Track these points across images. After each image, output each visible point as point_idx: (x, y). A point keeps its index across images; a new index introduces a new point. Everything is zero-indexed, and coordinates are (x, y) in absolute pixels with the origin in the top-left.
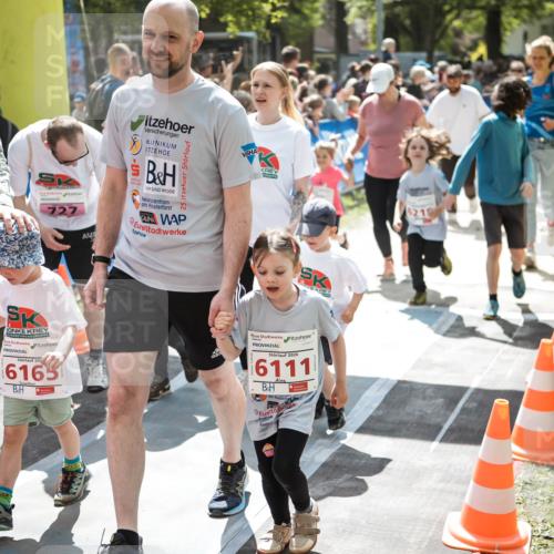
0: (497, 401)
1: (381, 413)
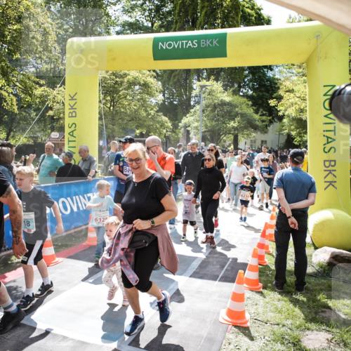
0: (240, 271)
1: (198, 270)
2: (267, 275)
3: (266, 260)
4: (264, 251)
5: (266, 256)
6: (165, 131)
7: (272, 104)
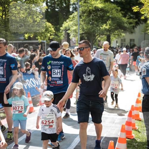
0: (110, 141)
2: (134, 146)
3: (133, 135)
4: (131, 127)
5: (133, 132)
6: (49, 35)
7: (135, 11)
